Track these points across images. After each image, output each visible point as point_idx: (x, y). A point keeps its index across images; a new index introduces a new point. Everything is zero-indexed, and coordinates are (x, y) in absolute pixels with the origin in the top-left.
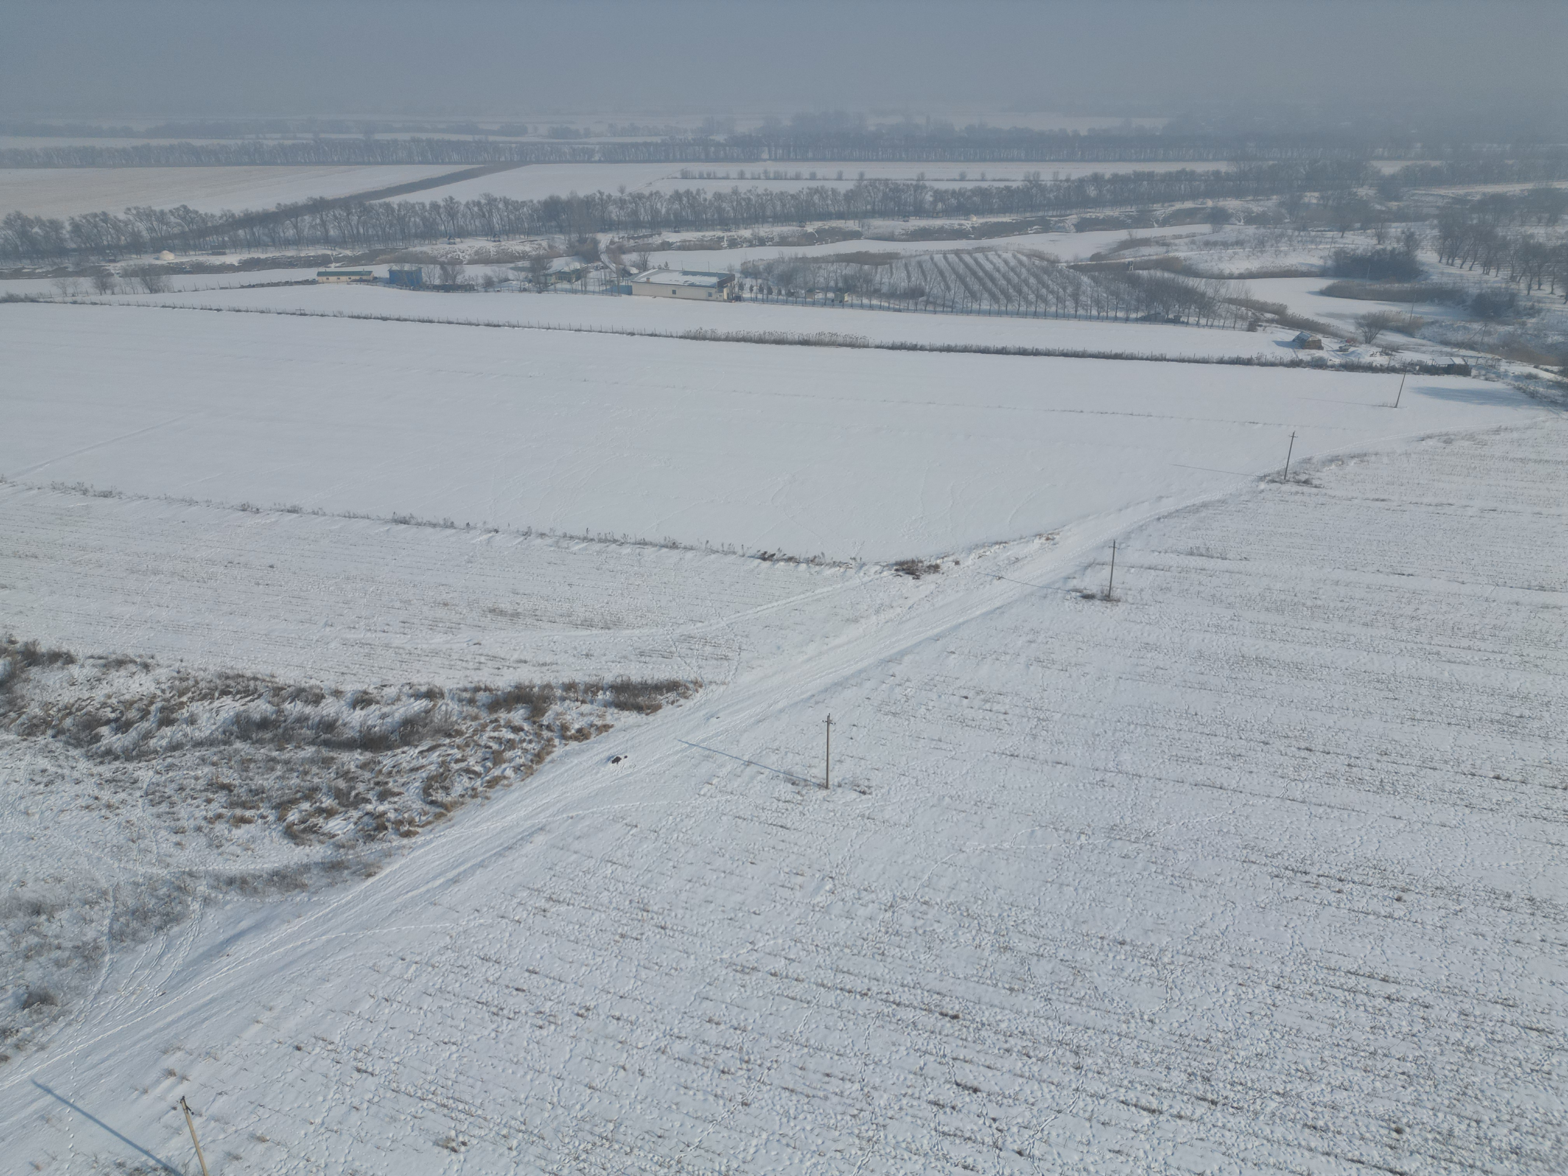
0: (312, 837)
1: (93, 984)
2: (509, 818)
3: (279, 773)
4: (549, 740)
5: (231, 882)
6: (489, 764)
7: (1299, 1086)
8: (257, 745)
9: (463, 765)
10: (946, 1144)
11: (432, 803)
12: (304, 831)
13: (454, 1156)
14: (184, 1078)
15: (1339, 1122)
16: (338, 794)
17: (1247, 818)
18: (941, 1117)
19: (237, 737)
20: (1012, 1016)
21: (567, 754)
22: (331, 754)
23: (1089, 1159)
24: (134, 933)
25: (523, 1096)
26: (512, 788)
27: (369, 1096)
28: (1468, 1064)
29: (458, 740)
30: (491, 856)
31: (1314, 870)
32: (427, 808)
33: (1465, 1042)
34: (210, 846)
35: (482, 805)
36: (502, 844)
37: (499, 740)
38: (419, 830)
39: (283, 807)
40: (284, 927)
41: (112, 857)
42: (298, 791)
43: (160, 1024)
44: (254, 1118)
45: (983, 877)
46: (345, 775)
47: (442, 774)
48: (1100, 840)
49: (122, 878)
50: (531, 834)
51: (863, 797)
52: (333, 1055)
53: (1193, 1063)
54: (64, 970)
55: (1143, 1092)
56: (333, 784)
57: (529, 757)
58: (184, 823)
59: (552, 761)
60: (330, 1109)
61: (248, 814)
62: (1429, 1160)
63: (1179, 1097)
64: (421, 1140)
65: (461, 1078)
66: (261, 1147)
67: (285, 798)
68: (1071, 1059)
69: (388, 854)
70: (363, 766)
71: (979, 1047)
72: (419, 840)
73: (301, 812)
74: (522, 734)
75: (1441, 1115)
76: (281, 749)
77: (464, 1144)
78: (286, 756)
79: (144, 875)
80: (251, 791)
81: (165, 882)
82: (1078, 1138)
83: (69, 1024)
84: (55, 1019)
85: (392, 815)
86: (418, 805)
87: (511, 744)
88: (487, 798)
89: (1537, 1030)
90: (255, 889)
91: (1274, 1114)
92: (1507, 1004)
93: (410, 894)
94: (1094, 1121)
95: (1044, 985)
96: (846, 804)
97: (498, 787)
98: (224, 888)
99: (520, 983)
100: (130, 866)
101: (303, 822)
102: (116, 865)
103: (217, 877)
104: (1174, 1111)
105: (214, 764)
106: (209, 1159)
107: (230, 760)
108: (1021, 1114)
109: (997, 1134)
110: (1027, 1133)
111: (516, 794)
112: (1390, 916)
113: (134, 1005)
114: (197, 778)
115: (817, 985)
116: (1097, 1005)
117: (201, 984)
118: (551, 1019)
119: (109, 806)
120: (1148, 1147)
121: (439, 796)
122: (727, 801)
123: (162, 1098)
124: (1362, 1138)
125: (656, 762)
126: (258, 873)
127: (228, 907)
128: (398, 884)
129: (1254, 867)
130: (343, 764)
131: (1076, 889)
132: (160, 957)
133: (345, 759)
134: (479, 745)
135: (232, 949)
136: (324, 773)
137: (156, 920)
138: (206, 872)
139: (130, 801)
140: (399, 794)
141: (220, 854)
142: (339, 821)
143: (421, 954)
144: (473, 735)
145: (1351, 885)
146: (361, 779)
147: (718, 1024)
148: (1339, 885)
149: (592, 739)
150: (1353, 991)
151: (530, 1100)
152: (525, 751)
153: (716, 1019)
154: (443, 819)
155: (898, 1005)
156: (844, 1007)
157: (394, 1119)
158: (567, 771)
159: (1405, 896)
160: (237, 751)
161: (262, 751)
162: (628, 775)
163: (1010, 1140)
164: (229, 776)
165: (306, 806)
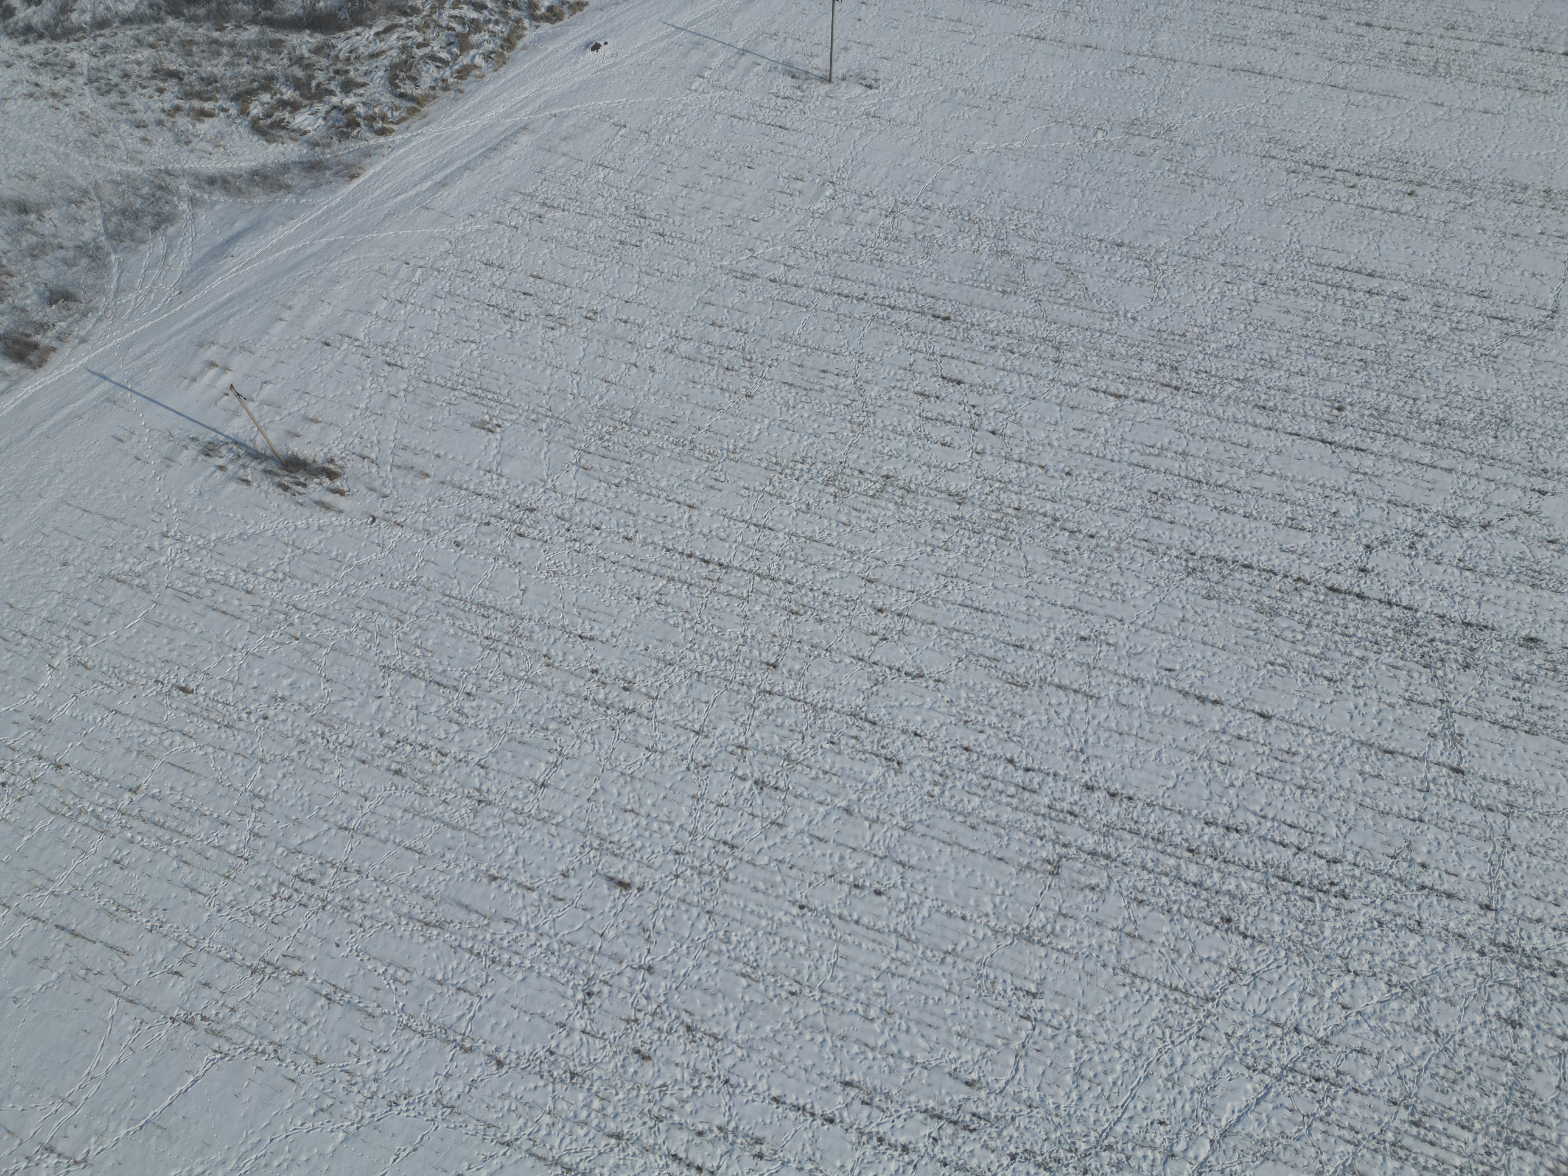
0: (282, 133)
1: (109, 282)
2: (488, 115)
3: (227, 59)
4: (518, 21)
5: (212, 181)
6: (455, 50)
7: (1259, 373)
8: (193, 24)
9: (426, 50)
10: (928, 427)
11: (402, 96)
12: (272, 126)
13: (491, 435)
14: (226, 369)
15: (1287, 403)
16: (297, 84)
17: (1279, 107)
18: (926, 405)
19: (168, 13)
20: (1001, 317)
21: (540, 39)
22: (279, 36)
23: (1054, 436)
24: (131, 233)
25: (545, 388)
26: (486, 79)
27: (404, 386)
28: (1424, 351)
29: (416, 20)
30: (476, 158)
31: (1334, 165)
32: (398, 102)
33: (1429, 331)
34: (178, 142)
35: (456, 100)
36: (484, 145)
37: (461, 20)
38: (394, 127)
39: (242, 97)
40: (280, 229)
41: (80, 153)
42: (253, 81)
43: (187, 320)
44: (302, 403)
45: (989, 180)
46: (299, 61)
47: (406, 62)
48: (1117, 137)
49: (99, 176)
50: (514, 134)
51: (870, 92)
52: (361, 350)
53: (1166, 355)
54: (75, 269)
55: (1113, 380)
56: (289, 72)
57: (499, 42)
58: (141, 116)
59: (525, 48)
60: (370, 396)
61: (208, 106)
62: (1360, 431)
63: (1145, 384)
64: (459, 423)
65: (485, 372)
66: (316, 427)
67: (242, 88)
68: (1052, 353)
69: (367, 154)
70: (317, 51)
71: (966, 345)
72: (397, 138)
73: (262, 104)
74: (485, 12)
75: (1383, 395)
76: (221, 29)
77: (498, 426)
78: (228, 37)
79: (120, 173)
80: (202, 79)
81: (144, 181)
82: (1048, 419)
83: (100, 319)
84: (85, 315)
85: (361, 109)
86: (387, 98)
87: (476, 26)
88: (461, 91)
89: (1501, 319)
90: (239, 190)
91: (1229, 397)
92: (1482, 296)
93: (399, 198)
94: (1064, 407)
95: (1036, 287)
96: (849, 100)
97: (470, 79)
98: (207, 187)
99: (527, 287)
100: (102, 162)
101: (269, 116)
102: (87, 162)
103: (196, 176)
104: (1139, 396)
105: (152, 46)
106: (272, 436)
107: (168, 41)
108: (999, 400)
109: (975, 418)
110: (1001, 417)
111: (491, 87)
112: (1397, 211)
113: (155, 303)
114: (139, 64)
115: (816, 290)
116: (1084, 305)
117: (214, 285)
118: (561, 321)
119: (54, 95)
120: (1109, 425)
121: (407, 88)
122: (721, 97)
123: (211, 385)
124: (1305, 416)
125: (640, 49)
126: (236, 172)
127: (217, 208)
128: (386, 187)
129: (1273, 162)
130: (294, 48)
131: (1083, 191)
132: (166, 256)
133: (295, 42)
134: (440, 26)
135: (235, 251)
136: (276, 58)
137: (148, 220)
138: (184, 170)
139: (75, 89)
140: (364, 85)
141: (192, 151)
142: (306, 116)
143: (423, 258)
144: (432, 13)
145: (1367, 179)
146: (318, 66)
147: (721, 327)
148: (1355, 180)
149: (566, 20)
150: (1336, 286)
151: (552, 392)
152: (493, 34)
153: (719, 322)
154: (417, 116)
155: (893, 308)
156: (841, 311)
157: (430, 405)
158: (542, 60)
159: (1419, 191)
160: (173, 31)
161: (200, 30)
162: (610, 66)
163: (985, 422)
164: (174, 62)
165: (266, 97)
